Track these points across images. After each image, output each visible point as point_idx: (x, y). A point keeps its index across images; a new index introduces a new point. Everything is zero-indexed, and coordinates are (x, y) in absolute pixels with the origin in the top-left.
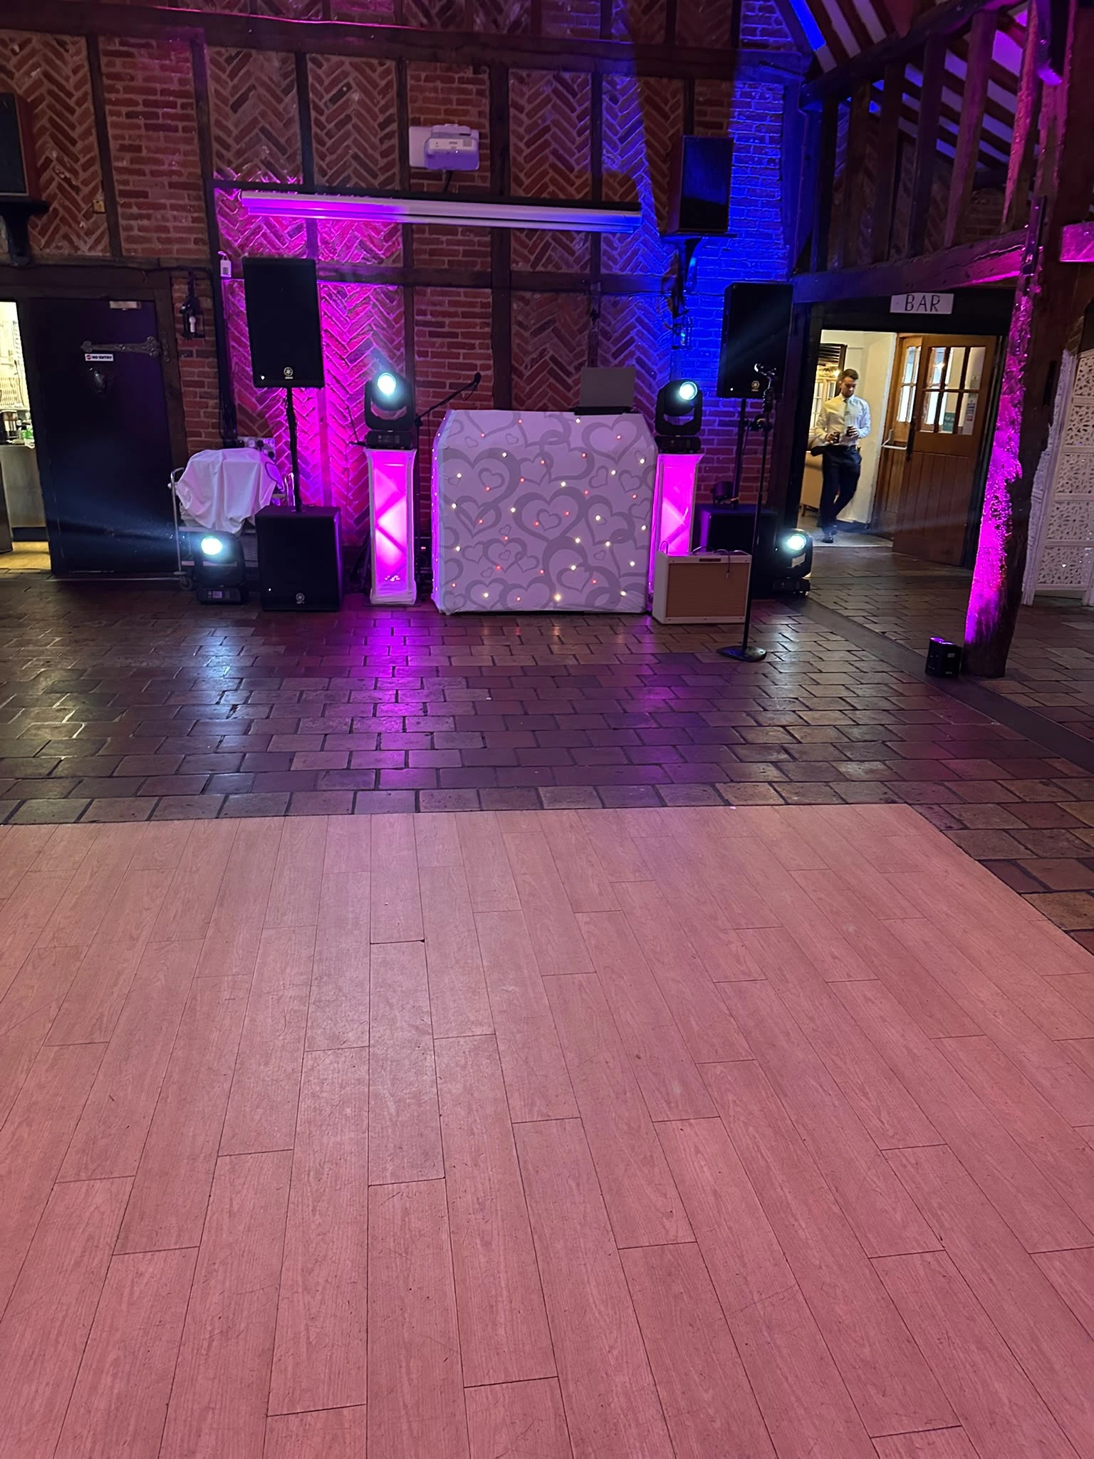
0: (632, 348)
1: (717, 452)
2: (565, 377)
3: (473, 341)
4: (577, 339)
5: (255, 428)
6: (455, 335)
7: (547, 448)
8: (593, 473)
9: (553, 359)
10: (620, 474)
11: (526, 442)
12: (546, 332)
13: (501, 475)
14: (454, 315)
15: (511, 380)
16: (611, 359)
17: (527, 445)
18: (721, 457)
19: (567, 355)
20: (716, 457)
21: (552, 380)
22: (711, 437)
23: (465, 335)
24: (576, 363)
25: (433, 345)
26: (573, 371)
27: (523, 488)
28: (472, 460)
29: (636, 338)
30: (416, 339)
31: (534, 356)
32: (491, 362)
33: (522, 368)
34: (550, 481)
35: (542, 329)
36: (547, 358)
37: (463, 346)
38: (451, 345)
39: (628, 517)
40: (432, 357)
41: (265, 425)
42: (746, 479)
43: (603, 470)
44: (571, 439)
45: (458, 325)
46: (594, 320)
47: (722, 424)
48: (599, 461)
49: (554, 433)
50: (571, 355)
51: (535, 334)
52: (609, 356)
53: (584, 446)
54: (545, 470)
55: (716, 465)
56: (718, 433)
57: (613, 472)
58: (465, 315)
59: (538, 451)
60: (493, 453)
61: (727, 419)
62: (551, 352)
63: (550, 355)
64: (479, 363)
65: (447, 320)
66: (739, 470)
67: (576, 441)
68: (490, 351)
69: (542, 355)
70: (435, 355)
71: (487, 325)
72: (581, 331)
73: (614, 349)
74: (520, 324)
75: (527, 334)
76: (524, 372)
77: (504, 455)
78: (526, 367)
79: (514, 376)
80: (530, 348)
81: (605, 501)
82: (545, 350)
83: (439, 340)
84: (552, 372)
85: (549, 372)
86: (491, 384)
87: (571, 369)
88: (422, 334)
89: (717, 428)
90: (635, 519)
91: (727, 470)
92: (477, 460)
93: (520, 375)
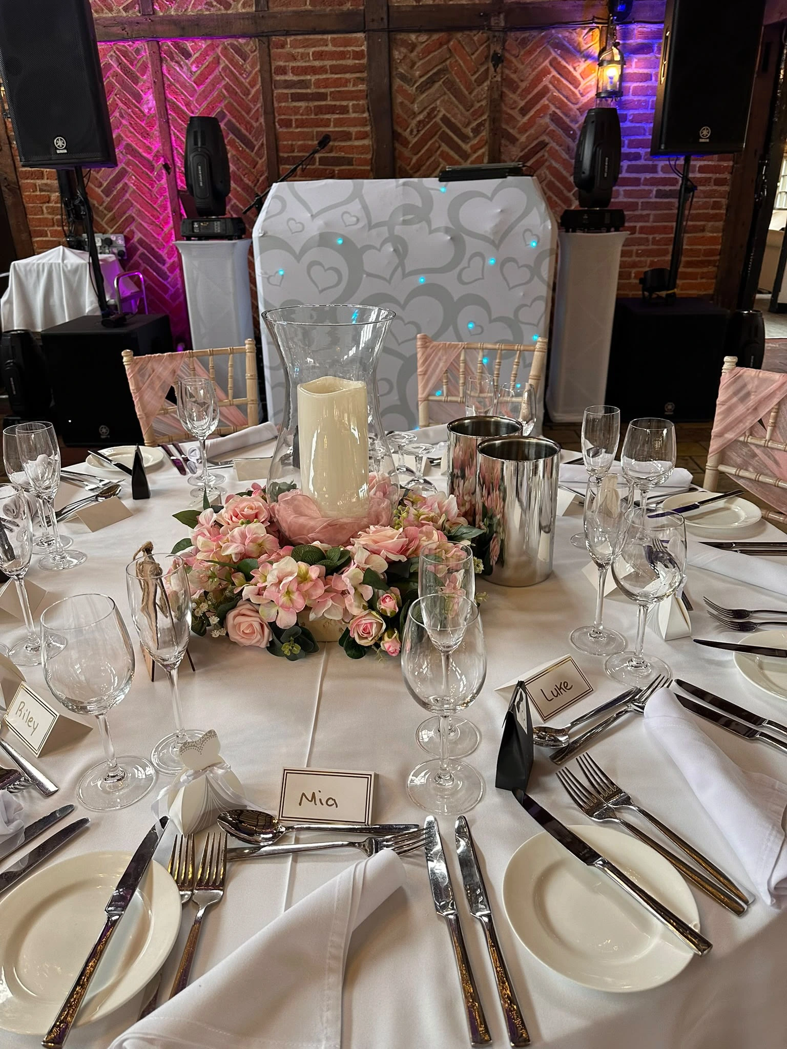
0: (545, 101)
1: (653, 230)
2: (459, 142)
3: (344, 103)
4: (475, 93)
5: (103, 223)
6: (323, 97)
7: (398, 230)
8: (464, 263)
9: (445, 119)
10: (502, 264)
11: (369, 222)
12: (437, 85)
13: (337, 271)
14: (322, 70)
15: (394, 149)
16: (519, 117)
17: (370, 226)
18: (658, 237)
19: (462, 114)
20: (651, 237)
21: (444, 147)
22: (645, 212)
23: (336, 96)
24: (474, 124)
25: (296, 110)
26: (471, 135)
27: (367, 288)
28: (297, 249)
29: (551, 86)
30: (276, 105)
31: (421, 117)
32: (368, 129)
33: (406, 134)
34: (404, 275)
35: (431, 81)
36: (438, 119)
37: (332, 110)
38: (320, 110)
39: (513, 324)
40: (297, 127)
41: (113, 220)
42: (689, 264)
43: (478, 259)
44: (431, 215)
45: (326, 83)
46: (495, 66)
47: (660, 194)
48: (472, 246)
49: (407, 209)
50: (467, 114)
51: (422, 89)
52: (515, 113)
53: (450, 226)
54: (396, 261)
55: (651, 247)
56: (655, 206)
57: (492, 262)
58: (334, 70)
59: (387, 235)
60: (325, 239)
61: (667, 188)
62: (443, 112)
63: (440, 115)
64: (354, 130)
65: (313, 78)
66: (677, 253)
67: (440, 219)
68: (366, 115)
69: (430, 116)
70: (301, 123)
71: (362, 80)
72: (480, 82)
73: (522, 103)
74: (403, 78)
75: (412, 90)
76: (410, 138)
77: (340, 242)
78: (412, 131)
79: (397, 145)
80: (416, 107)
81: (483, 303)
82: (434, 109)
83: (302, 104)
84: (446, 139)
85: (440, 138)
86: (369, 156)
87: (468, 131)
88: (283, 98)
89: (654, 200)
90: (523, 327)
91: (665, 253)
92: (304, 250)
93: (405, 143)
